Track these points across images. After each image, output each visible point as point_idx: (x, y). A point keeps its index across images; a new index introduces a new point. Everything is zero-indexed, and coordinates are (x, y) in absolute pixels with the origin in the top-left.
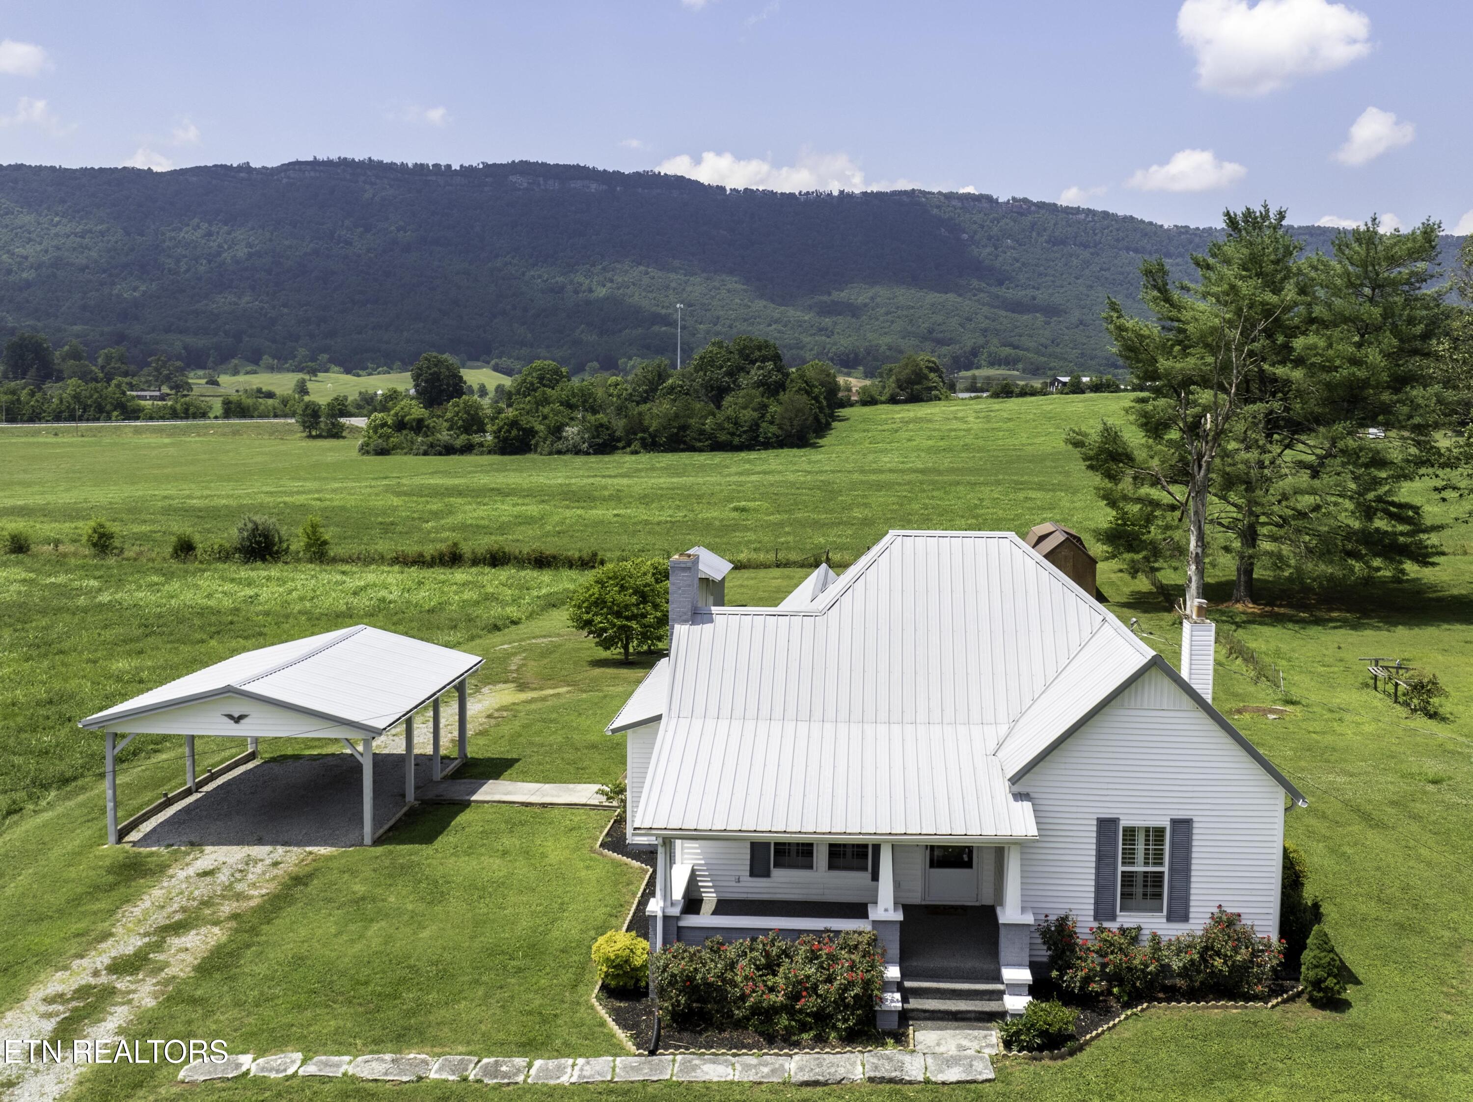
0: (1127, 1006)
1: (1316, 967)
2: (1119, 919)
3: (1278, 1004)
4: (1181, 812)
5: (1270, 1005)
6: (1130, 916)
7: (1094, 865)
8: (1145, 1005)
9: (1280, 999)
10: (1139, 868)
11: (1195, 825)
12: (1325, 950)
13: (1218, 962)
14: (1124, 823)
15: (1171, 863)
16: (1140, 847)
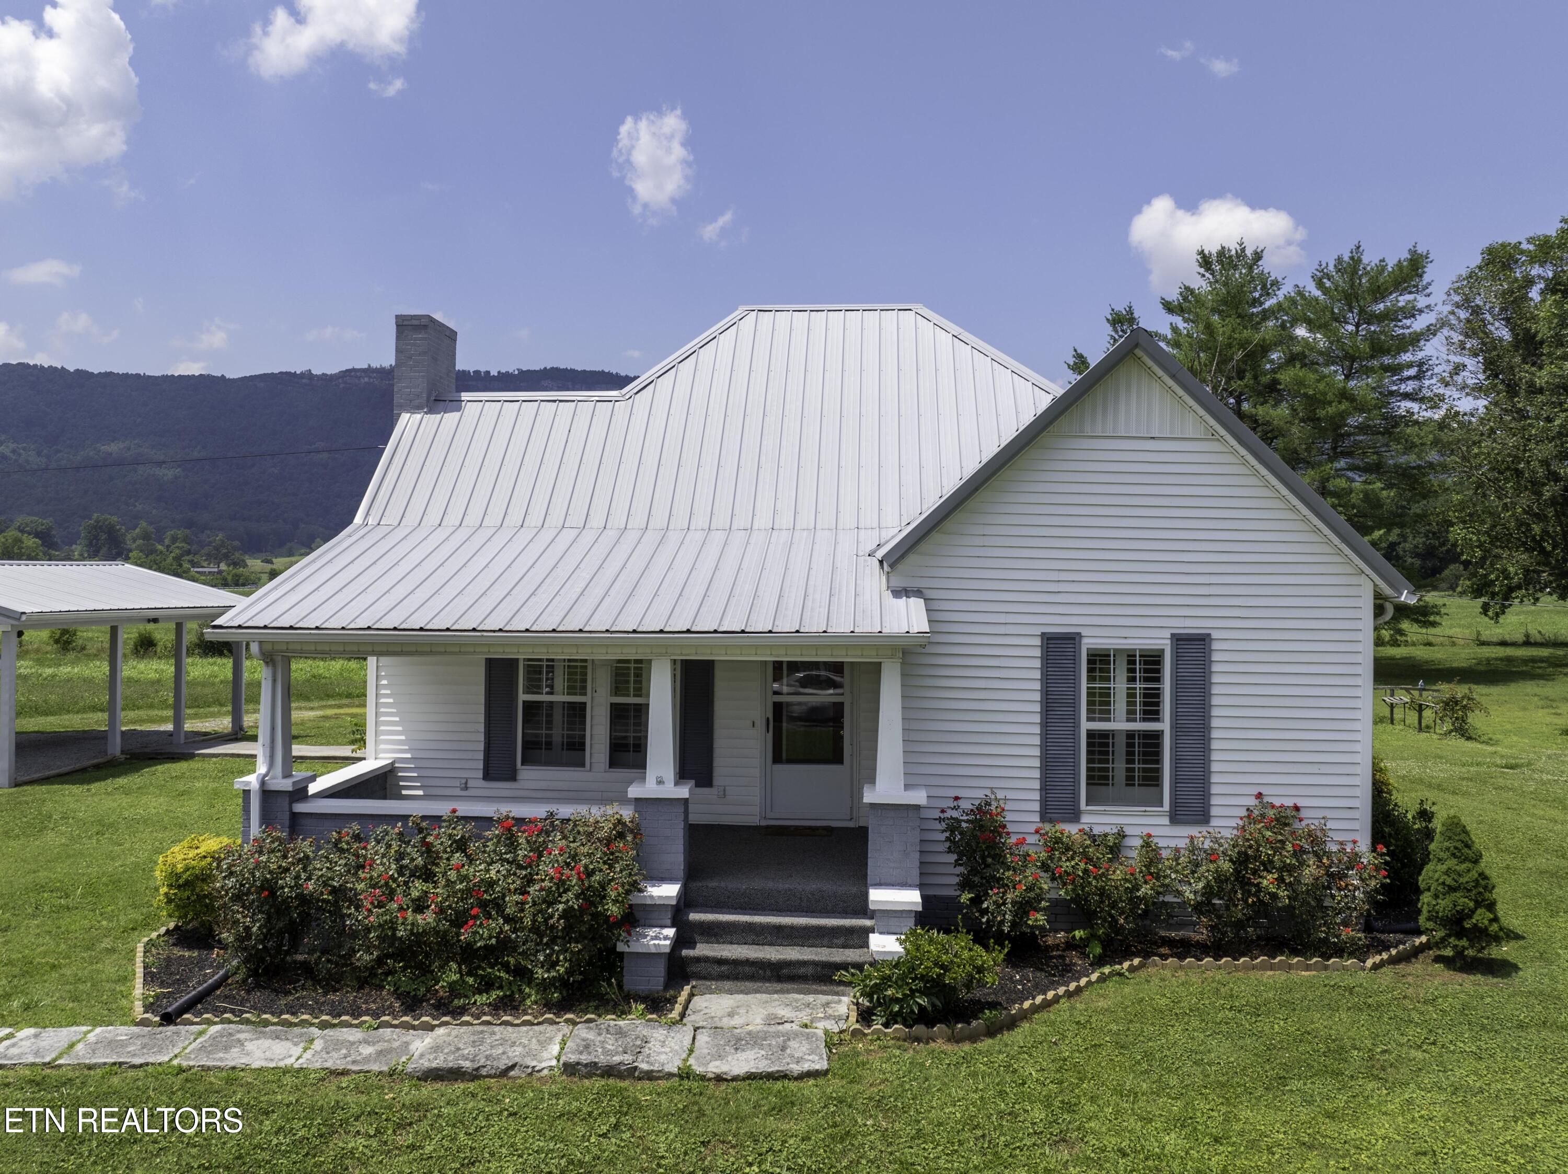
0: (1100, 962)
1: (1452, 889)
2: (1085, 819)
3: (1382, 964)
4: (1189, 623)
5: (1369, 963)
6: (1104, 813)
7: (1037, 719)
8: (1136, 961)
9: (1385, 956)
10: (1119, 724)
11: (1215, 646)
12: (1466, 859)
13: (1268, 881)
14: (1092, 641)
15: (1175, 716)
16: (1119, 685)
